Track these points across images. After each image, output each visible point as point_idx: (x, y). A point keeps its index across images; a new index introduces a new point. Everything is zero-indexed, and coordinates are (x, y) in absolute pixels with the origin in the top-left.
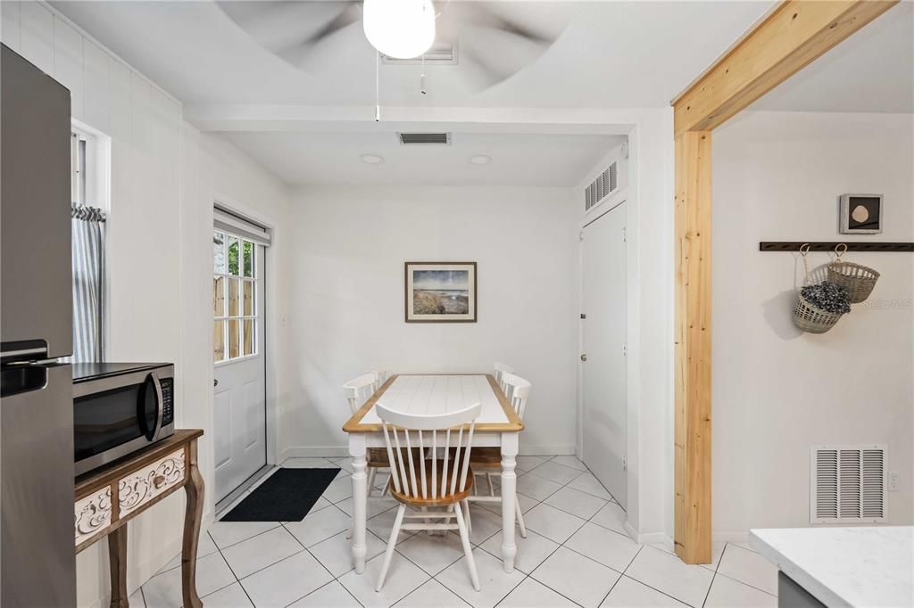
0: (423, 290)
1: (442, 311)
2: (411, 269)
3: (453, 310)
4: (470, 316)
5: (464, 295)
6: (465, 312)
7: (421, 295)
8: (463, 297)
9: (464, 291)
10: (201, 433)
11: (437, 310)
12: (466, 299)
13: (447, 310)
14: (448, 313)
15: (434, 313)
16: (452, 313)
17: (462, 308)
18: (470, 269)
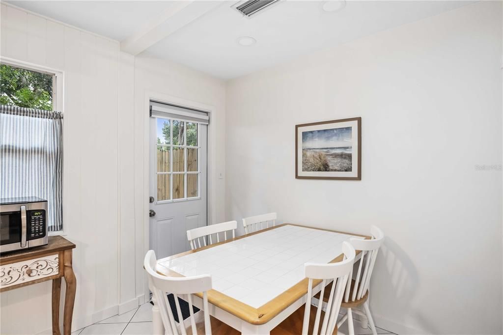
0: (310, 149)
1: (326, 167)
2: (301, 130)
3: (336, 168)
4: (354, 173)
5: (347, 152)
6: (349, 169)
7: (309, 154)
8: (346, 155)
9: (348, 148)
10: (74, 246)
11: (322, 167)
12: (350, 157)
13: (331, 168)
14: (332, 170)
15: (319, 170)
16: (335, 170)
17: (345, 165)
18: (354, 125)
